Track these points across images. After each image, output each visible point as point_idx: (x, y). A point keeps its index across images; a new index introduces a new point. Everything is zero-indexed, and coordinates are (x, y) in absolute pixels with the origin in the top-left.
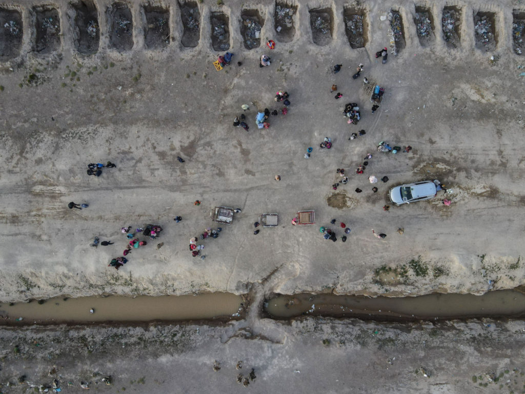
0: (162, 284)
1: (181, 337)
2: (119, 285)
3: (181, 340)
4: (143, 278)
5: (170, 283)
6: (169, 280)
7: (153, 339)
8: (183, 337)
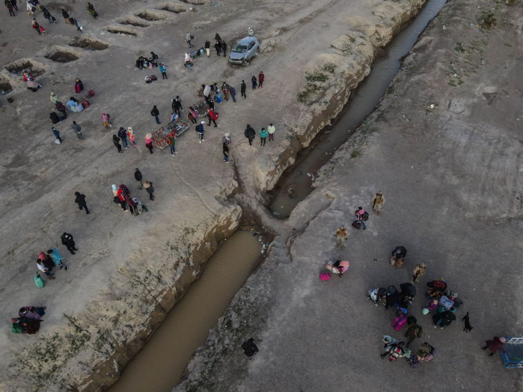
0: (133, 286)
1: (239, 314)
2: (65, 362)
3: (244, 318)
4: (95, 303)
5: (142, 274)
6: (135, 271)
7: (210, 365)
8: (242, 312)
